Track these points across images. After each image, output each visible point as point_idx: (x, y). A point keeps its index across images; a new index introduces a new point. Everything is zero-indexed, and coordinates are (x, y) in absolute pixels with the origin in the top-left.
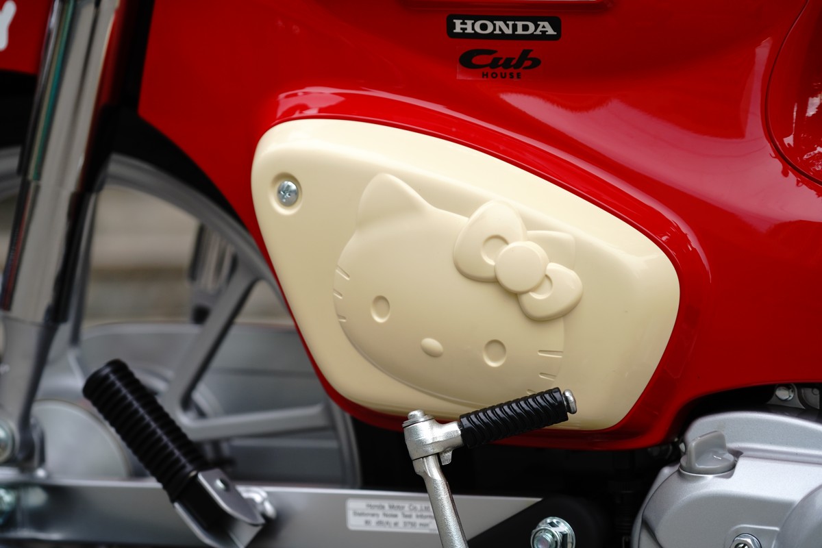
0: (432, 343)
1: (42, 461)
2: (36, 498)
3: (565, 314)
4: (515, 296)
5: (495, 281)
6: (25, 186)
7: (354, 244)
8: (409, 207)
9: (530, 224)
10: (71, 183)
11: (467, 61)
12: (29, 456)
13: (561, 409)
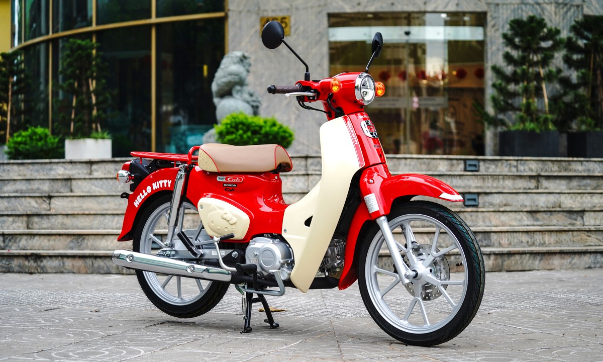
0: (219, 228)
1: (174, 247)
2: (173, 253)
3: (235, 223)
4: (228, 221)
5: (225, 219)
6: (171, 206)
7: (209, 214)
8: (216, 209)
9: (230, 212)
10: (177, 206)
11: (226, 190)
12: (172, 247)
13: (232, 236)
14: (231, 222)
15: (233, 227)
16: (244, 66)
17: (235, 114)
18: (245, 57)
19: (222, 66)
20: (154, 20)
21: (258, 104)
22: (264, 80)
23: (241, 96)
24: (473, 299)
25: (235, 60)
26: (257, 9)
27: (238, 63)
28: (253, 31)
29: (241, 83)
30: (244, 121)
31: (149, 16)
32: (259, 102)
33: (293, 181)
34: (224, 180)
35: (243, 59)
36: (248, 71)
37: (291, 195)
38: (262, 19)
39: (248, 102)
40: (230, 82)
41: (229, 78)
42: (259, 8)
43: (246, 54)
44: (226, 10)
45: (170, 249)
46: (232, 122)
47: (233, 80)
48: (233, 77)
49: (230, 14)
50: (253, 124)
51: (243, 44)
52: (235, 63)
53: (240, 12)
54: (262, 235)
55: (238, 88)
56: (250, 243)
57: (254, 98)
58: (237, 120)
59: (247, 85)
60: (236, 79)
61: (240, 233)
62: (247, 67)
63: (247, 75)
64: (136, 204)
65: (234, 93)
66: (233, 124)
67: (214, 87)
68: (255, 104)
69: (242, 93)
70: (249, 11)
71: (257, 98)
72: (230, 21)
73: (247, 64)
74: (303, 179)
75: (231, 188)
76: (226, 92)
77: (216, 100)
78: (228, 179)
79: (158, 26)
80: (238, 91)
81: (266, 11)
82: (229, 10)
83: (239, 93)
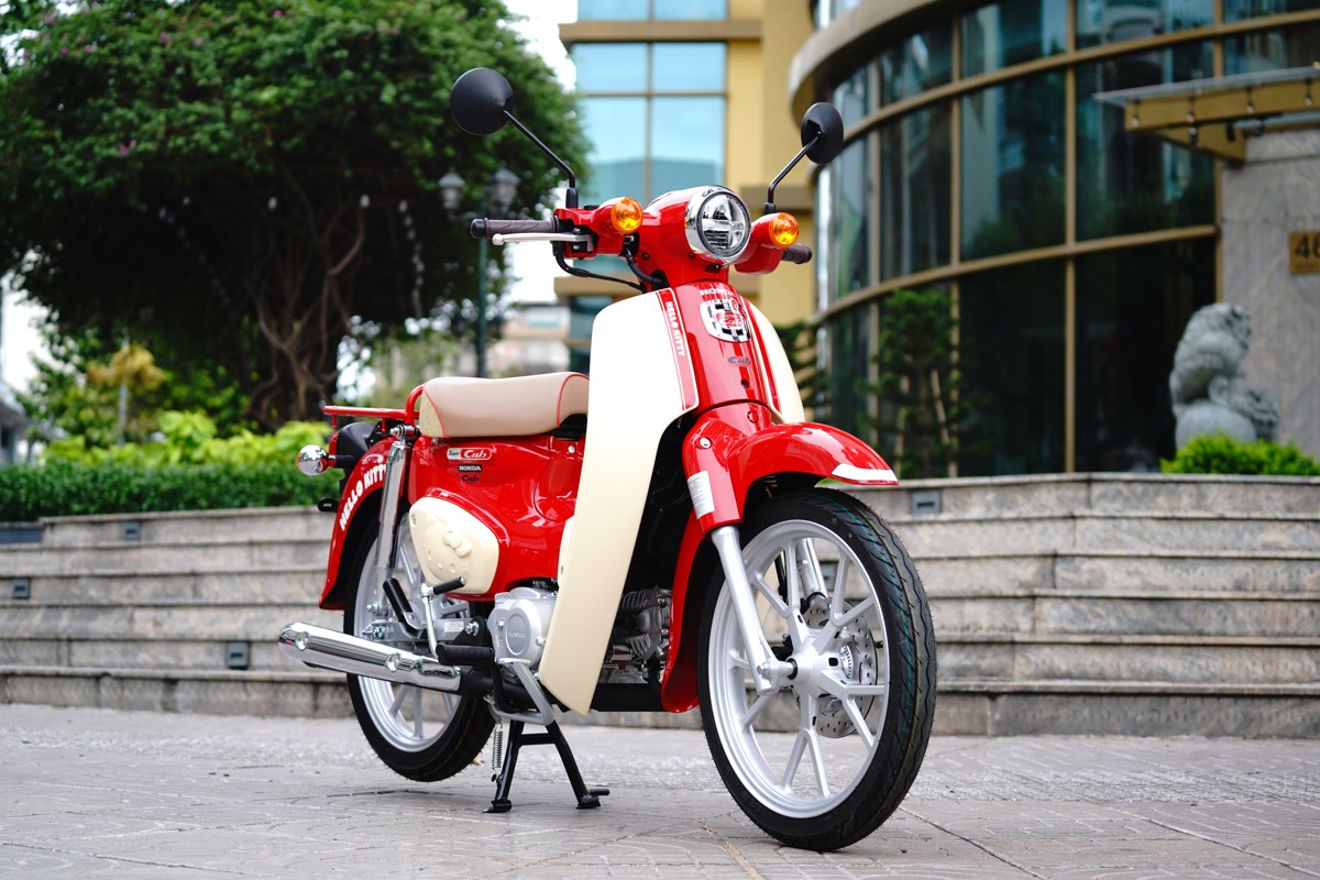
0: (440, 566)
2: (391, 630)
3: (467, 555)
4: (454, 550)
5: (449, 545)
7: (426, 535)
8: (434, 523)
10: (393, 523)
11: (463, 480)
13: (458, 583)
14: (463, 550)
15: (466, 562)
16: (1235, 335)
17: (1204, 438)
18: (1235, 315)
19: (1188, 336)
20: (1071, 246)
21: (1273, 418)
22: (1297, 368)
23: (1229, 401)
24: (899, 731)
25: (1214, 322)
26: (1282, 215)
27: (1222, 328)
28: (1273, 264)
29: (1228, 370)
30: (1224, 450)
31: (1061, 240)
32: (1274, 413)
33: (1043, 532)
34: (459, 457)
35: (1232, 318)
36: (1245, 346)
37: (1018, 560)
38: (1293, 237)
39: (1242, 412)
40: (1202, 369)
41: (1200, 361)
42: (1287, 214)
43: (1239, 309)
44: (1218, 221)
45: (382, 621)
46: (1197, 454)
47: (1207, 365)
48: (1208, 357)
49: (1226, 229)
50: (1244, 459)
51: (1254, 292)
52: (1213, 329)
53: (1247, 224)
54: (528, 583)
55: (1222, 381)
56: (497, 601)
57: (1263, 405)
58: (1209, 449)
59: (1243, 376)
60: (1216, 362)
61: (479, 577)
62: (1242, 337)
63: (1243, 356)
64: (343, 523)
65: (1213, 392)
66: (1200, 459)
67: (1174, 382)
68: (1265, 418)
69: (1230, 394)
70: (1265, 221)
71: (1271, 405)
72: (1226, 245)
73: (1241, 330)
74: (1063, 527)
75: (472, 476)
76: (1198, 392)
77: (1177, 410)
78: (466, 455)
79: (1079, 259)
80: (1221, 390)
81: (1303, 219)
82: (1223, 220)
83: (1225, 394)
